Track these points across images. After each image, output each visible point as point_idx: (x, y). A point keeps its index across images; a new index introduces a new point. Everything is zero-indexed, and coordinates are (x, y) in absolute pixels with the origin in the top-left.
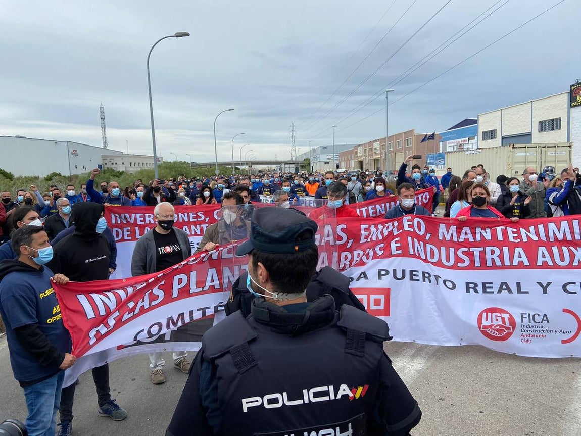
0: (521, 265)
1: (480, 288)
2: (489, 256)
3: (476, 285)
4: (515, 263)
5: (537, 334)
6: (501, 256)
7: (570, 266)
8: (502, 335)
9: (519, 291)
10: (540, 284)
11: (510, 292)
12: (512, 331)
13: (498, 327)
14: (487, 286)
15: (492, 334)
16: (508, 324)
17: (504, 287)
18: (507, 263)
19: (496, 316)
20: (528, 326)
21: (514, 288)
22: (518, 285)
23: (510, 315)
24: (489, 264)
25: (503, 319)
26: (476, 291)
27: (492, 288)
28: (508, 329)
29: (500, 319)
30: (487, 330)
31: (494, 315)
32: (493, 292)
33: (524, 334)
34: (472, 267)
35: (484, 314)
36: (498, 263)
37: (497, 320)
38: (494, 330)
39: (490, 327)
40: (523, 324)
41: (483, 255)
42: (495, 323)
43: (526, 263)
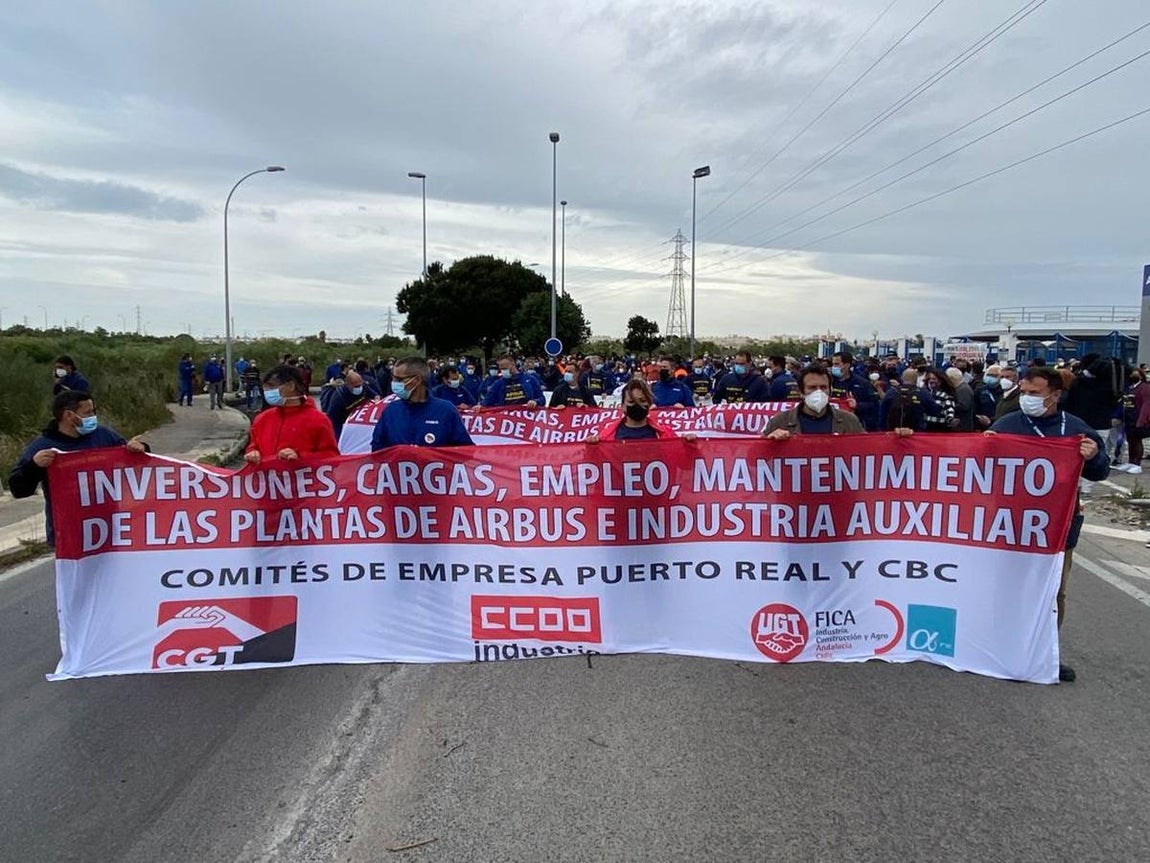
0: (823, 537)
1: (757, 572)
2: (775, 521)
3: (752, 566)
4: (815, 534)
5: (839, 642)
6: (794, 522)
7: (898, 535)
8: (789, 650)
9: (816, 577)
10: (847, 564)
11: (803, 578)
12: (803, 643)
13: (781, 638)
14: (769, 567)
15: (772, 648)
16: (796, 634)
17: (795, 571)
18: (803, 533)
19: (780, 619)
20: (825, 632)
21: (808, 572)
22: (816, 567)
23: (801, 616)
24: (775, 532)
25: (790, 624)
26: (752, 577)
27: (776, 571)
28: (797, 640)
29: (785, 624)
30: (765, 643)
31: (777, 616)
32: (777, 579)
33: (822, 645)
34: (746, 535)
35: (763, 615)
36: (789, 532)
37: (781, 626)
38: (776, 642)
39: (769, 637)
40: (819, 629)
41: (766, 519)
42: (778, 631)
43: (831, 533)
